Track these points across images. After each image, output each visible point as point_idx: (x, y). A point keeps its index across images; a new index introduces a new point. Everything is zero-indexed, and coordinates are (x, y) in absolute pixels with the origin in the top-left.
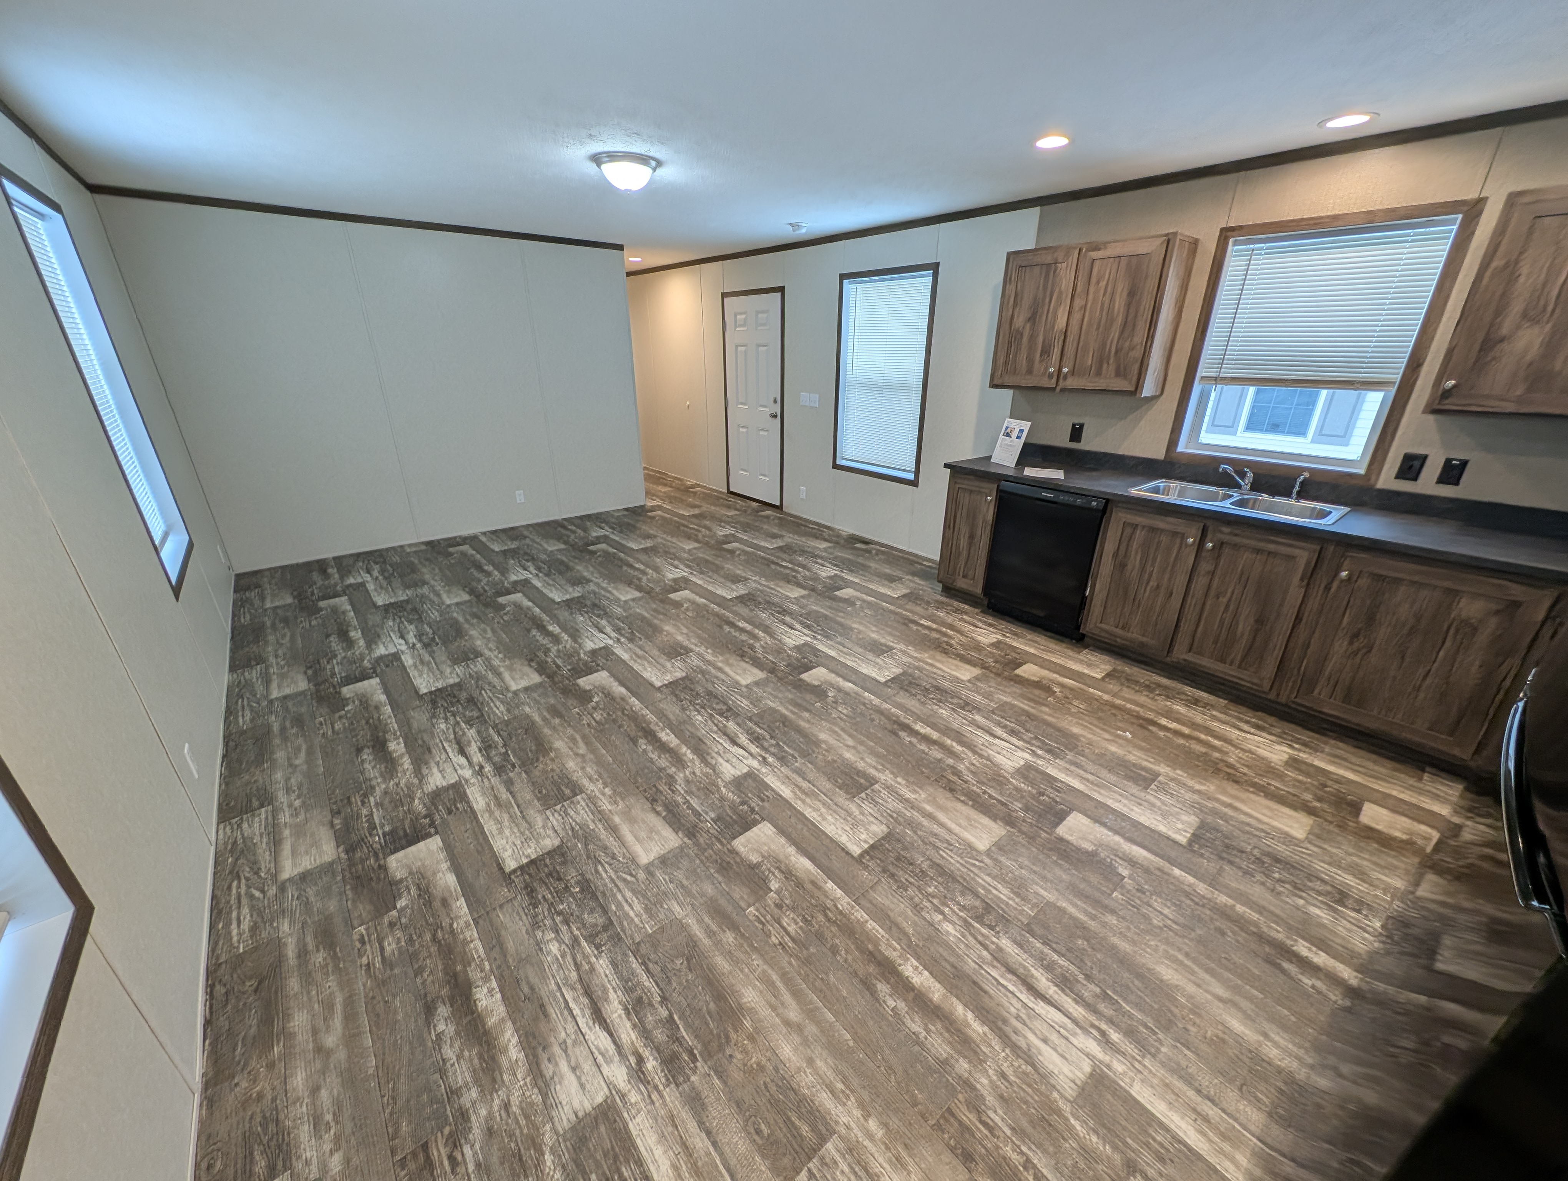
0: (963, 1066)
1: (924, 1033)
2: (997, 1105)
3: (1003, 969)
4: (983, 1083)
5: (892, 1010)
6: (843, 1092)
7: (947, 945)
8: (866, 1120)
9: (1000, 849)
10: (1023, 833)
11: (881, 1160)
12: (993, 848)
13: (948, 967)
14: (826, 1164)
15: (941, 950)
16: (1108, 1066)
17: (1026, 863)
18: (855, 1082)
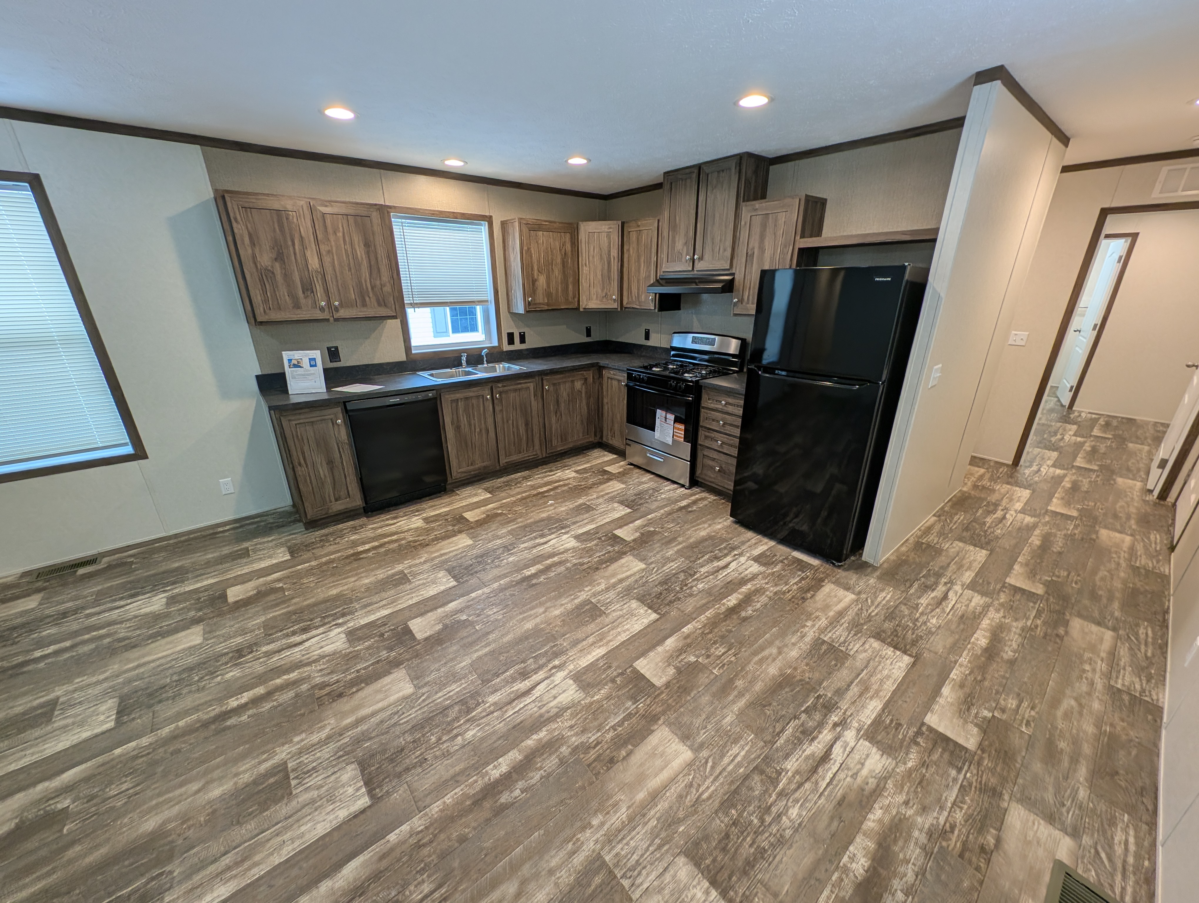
0: (564, 750)
1: (542, 772)
2: (586, 736)
3: (509, 706)
4: (575, 741)
5: (522, 793)
6: (574, 844)
7: (482, 739)
8: (592, 827)
9: (418, 679)
10: (411, 659)
11: (615, 819)
12: (415, 683)
13: (500, 742)
14: (618, 862)
15: (485, 745)
16: (571, 672)
17: (436, 666)
18: (568, 832)
